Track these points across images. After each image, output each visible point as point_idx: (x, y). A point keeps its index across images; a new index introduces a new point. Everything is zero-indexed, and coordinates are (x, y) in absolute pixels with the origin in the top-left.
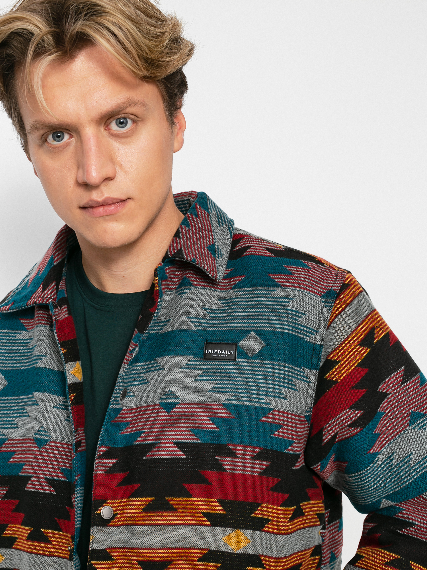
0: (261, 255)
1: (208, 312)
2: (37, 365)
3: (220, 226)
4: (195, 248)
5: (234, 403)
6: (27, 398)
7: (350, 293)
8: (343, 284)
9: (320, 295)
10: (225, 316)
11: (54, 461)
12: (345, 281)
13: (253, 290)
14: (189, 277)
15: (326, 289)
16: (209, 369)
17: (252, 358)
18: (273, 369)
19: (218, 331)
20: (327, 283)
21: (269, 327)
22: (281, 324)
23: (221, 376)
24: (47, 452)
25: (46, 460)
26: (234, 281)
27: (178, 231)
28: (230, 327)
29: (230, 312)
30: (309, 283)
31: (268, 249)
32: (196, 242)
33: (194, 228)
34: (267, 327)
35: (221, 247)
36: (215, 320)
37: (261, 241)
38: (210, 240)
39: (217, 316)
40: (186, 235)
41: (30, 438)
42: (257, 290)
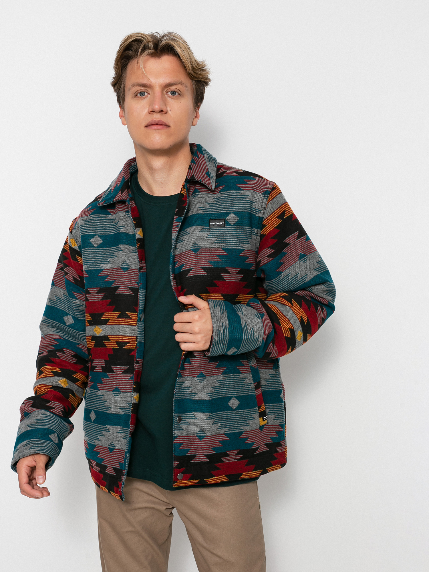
0: (232, 175)
1: (208, 205)
2: (120, 231)
3: (210, 162)
4: (200, 174)
5: (226, 247)
6: (115, 248)
7: (276, 192)
8: (273, 187)
9: (262, 193)
10: (217, 206)
11: (132, 278)
12: (274, 186)
13: (229, 192)
14: (197, 188)
15: (265, 190)
16: (213, 232)
17: (233, 226)
18: (244, 230)
19: (215, 213)
20: (265, 187)
21: (239, 210)
22: (245, 208)
23: (219, 235)
24: (128, 274)
25: (128, 278)
26: (220, 189)
27: (190, 166)
28: (220, 211)
29: (220, 204)
30: (256, 187)
31: (235, 172)
32: (200, 171)
33: (198, 164)
34: (238, 210)
35: (212, 173)
36: (212, 208)
37: (231, 168)
38: (206, 170)
39: (213, 207)
40: (195, 168)
41: (118, 267)
42: (232, 192)
